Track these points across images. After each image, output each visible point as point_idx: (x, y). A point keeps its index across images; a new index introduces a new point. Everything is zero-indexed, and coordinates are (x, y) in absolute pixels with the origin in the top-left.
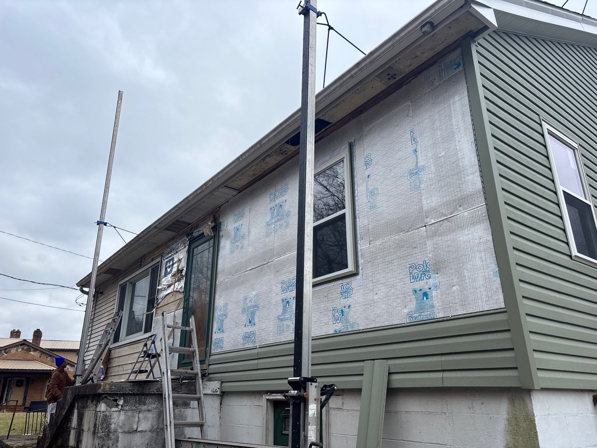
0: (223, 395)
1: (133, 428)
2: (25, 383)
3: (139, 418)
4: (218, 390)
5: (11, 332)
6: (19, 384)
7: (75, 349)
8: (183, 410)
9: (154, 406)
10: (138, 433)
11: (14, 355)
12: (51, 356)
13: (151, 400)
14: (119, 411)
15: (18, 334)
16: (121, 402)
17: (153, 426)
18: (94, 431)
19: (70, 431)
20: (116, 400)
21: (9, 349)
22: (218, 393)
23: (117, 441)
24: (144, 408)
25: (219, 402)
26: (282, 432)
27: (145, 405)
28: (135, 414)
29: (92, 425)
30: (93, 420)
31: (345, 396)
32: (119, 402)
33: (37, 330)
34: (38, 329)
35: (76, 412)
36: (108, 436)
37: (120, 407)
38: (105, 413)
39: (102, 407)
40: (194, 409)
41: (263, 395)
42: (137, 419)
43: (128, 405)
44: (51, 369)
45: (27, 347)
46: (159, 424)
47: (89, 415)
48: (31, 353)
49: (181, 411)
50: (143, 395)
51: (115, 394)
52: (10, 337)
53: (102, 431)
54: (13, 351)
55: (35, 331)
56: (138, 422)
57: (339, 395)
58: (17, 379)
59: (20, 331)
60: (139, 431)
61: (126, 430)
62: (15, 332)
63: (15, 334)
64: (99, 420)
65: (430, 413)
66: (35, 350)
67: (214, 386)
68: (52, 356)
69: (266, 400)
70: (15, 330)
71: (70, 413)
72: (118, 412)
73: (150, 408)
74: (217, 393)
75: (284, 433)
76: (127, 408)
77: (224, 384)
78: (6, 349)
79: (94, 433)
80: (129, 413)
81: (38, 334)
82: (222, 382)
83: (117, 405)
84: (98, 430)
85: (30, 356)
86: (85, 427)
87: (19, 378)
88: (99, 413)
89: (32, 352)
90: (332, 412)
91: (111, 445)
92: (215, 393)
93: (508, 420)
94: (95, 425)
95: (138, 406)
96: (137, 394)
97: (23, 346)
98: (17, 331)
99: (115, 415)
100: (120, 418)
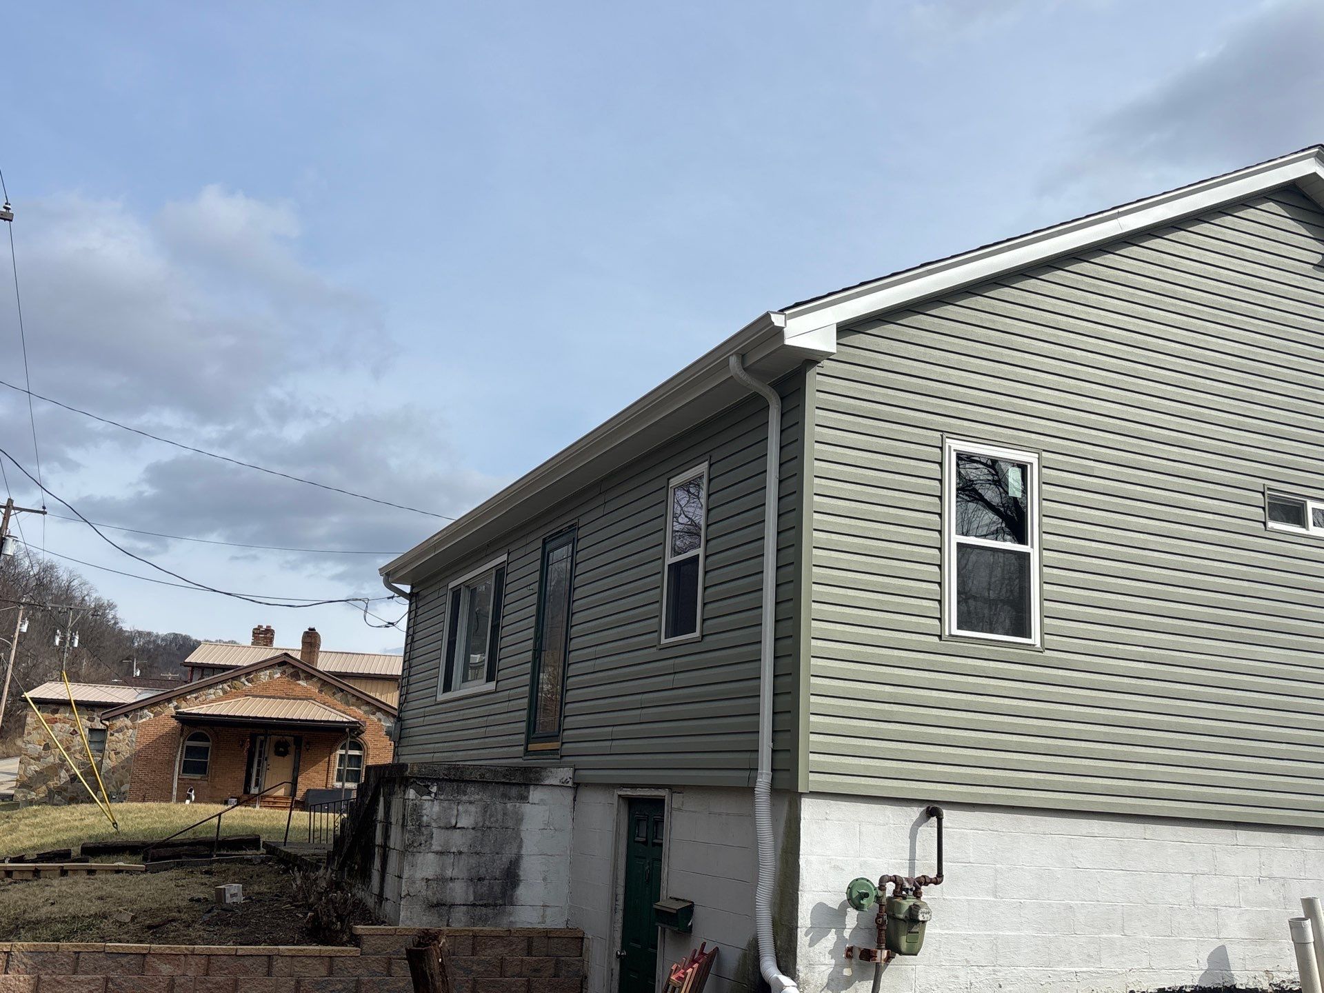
0: (577, 786)
1: (450, 823)
2: (292, 748)
3: (458, 811)
4: (569, 780)
5: (253, 632)
6: (281, 749)
7: (392, 675)
8: (518, 804)
9: (477, 797)
10: (458, 830)
11: (266, 687)
12: (342, 690)
13: (473, 789)
14: (433, 801)
15: (268, 635)
16: (434, 789)
17: (477, 823)
18: (403, 822)
19: (376, 826)
20: (427, 786)
21: (254, 673)
22: (570, 784)
23: (432, 838)
24: (465, 798)
25: (571, 798)
26: (634, 838)
27: (465, 795)
28: (452, 805)
29: (400, 817)
30: (401, 810)
31: (685, 793)
32: (432, 788)
33: (310, 629)
34: (312, 627)
35: (382, 799)
36: (419, 830)
37: (433, 795)
38: (414, 802)
39: (411, 793)
40: (533, 806)
41: (614, 790)
42: (455, 812)
43: (443, 794)
44: (345, 720)
45: (292, 670)
46: (484, 820)
47: (396, 803)
48: (300, 682)
49: (515, 805)
50: (463, 781)
51: (427, 779)
52: (253, 644)
53: (412, 824)
54: (264, 676)
55: (306, 633)
56: (457, 816)
57: (680, 793)
58: (275, 738)
59: (272, 628)
60: (459, 828)
61: (442, 825)
62: (263, 631)
63: (263, 636)
64: (409, 810)
66: (309, 677)
67: (565, 773)
68: (344, 690)
69: (617, 796)
70: (261, 627)
71: (375, 801)
72: (430, 802)
73: (472, 799)
74: (568, 785)
75: (636, 839)
76: (442, 797)
77: (578, 773)
78: (249, 674)
79: (403, 826)
80: (446, 804)
81: (311, 639)
82: (575, 770)
83: (429, 793)
84: (407, 822)
85: (297, 689)
86: (393, 820)
87: (279, 737)
88: (407, 801)
89: (303, 679)
90: (674, 814)
91: (423, 842)
92: (565, 785)
94: (404, 815)
95: (456, 795)
96: (454, 781)
97: (285, 667)
98: (266, 630)
99: (427, 805)
100: (434, 809)
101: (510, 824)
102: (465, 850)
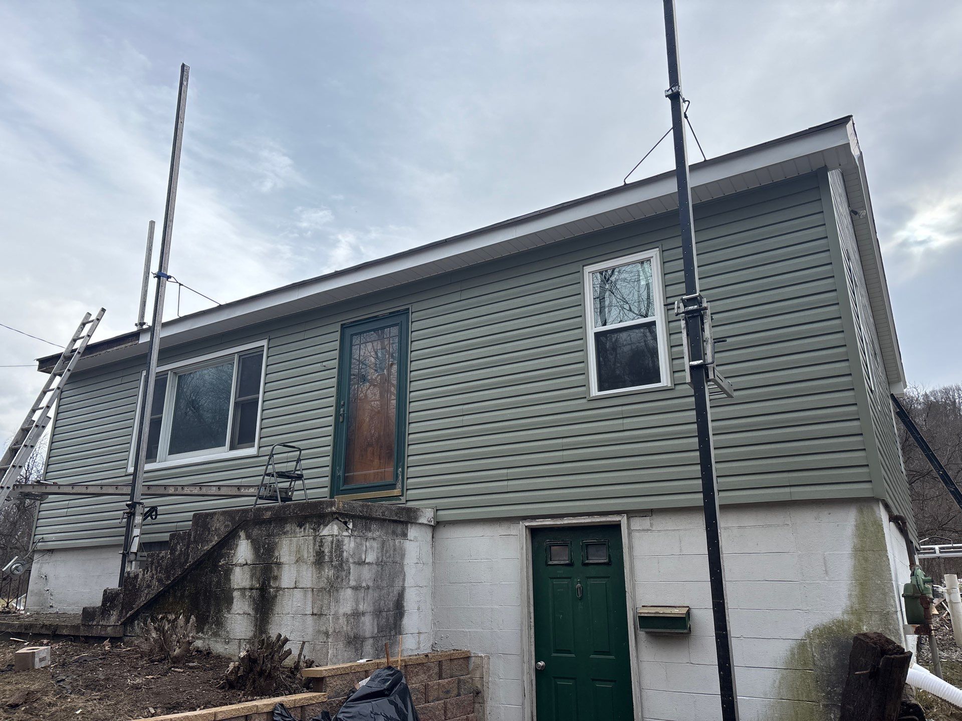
0: (437, 525)
1: (361, 559)
3: (366, 546)
4: (432, 519)
8: (402, 541)
9: (378, 533)
10: (366, 565)
13: (375, 526)
14: (350, 537)
16: (351, 526)
17: (378, 558)
19: (232, 569)
20: (346, 523)
22: (433, 523)
23: (350, 573)
24: (370, 535)
25: (431, 535)
26: (546, 562)
27: (370, 531)
28: (363, 541)
31: (654, 516)
32: (349, 525)
35: (243, 542)
36: (341, 565)
37: (350, 531)
38: (338, 537)
39: (335, 529)
40: (411, 542)
41: (521, 522)
42: (364, 548)
43: (356, 530)
46: (383, 556)
47: (294, 542)
49: (400, 542)
50: (369, 519)
51: (345, 515)
53: (335, 560)
56: (366, 551)
57: (645, 516)
60: (367, 563)
61: (356, 560)
64: (333, 545)
65: (770, 526)
67: (431, 513)
69: (525, 528)
71: (223, 546)
72: (348, 538)
73: (374, 536)
74: (431, 524)
75: (550, 563)
76: (356, 533)
77: (440, 513)
80: (358, 540)
82: (437, 510)
83: (348, 529)
88: (326, 537)
90: (636, 535)
91: (344, 577)
92: (429, 524)
93: (856, 526)
94: (321, 553)
95: (364, 531)
96: (364, 518)
99: (346, 540)
100: (351, 545)
101: (398, 559)
102: (371, 584)
